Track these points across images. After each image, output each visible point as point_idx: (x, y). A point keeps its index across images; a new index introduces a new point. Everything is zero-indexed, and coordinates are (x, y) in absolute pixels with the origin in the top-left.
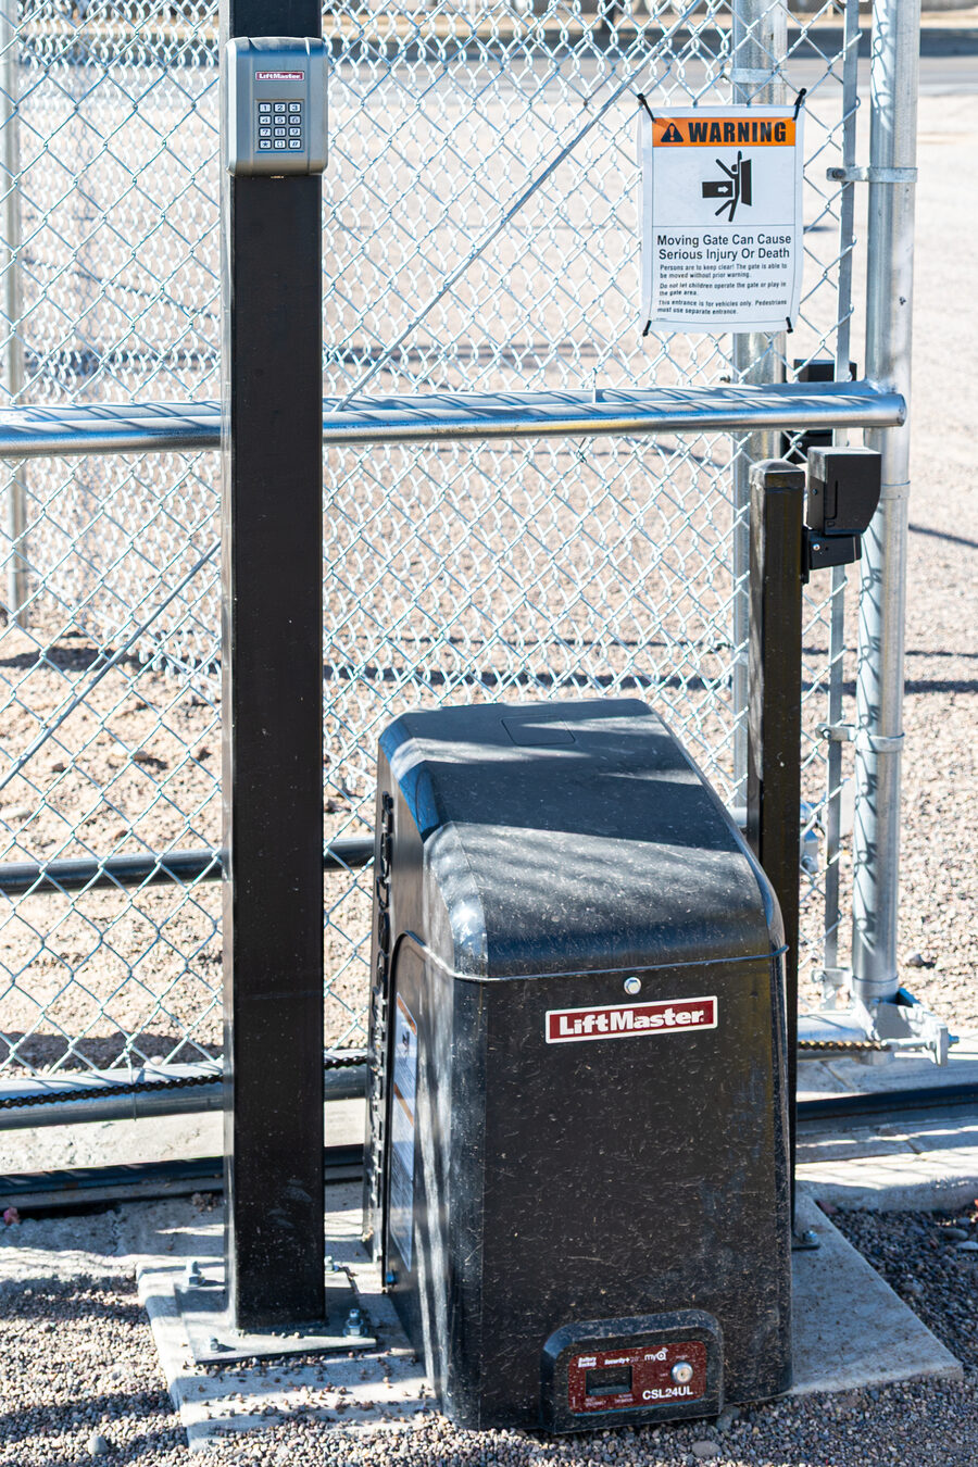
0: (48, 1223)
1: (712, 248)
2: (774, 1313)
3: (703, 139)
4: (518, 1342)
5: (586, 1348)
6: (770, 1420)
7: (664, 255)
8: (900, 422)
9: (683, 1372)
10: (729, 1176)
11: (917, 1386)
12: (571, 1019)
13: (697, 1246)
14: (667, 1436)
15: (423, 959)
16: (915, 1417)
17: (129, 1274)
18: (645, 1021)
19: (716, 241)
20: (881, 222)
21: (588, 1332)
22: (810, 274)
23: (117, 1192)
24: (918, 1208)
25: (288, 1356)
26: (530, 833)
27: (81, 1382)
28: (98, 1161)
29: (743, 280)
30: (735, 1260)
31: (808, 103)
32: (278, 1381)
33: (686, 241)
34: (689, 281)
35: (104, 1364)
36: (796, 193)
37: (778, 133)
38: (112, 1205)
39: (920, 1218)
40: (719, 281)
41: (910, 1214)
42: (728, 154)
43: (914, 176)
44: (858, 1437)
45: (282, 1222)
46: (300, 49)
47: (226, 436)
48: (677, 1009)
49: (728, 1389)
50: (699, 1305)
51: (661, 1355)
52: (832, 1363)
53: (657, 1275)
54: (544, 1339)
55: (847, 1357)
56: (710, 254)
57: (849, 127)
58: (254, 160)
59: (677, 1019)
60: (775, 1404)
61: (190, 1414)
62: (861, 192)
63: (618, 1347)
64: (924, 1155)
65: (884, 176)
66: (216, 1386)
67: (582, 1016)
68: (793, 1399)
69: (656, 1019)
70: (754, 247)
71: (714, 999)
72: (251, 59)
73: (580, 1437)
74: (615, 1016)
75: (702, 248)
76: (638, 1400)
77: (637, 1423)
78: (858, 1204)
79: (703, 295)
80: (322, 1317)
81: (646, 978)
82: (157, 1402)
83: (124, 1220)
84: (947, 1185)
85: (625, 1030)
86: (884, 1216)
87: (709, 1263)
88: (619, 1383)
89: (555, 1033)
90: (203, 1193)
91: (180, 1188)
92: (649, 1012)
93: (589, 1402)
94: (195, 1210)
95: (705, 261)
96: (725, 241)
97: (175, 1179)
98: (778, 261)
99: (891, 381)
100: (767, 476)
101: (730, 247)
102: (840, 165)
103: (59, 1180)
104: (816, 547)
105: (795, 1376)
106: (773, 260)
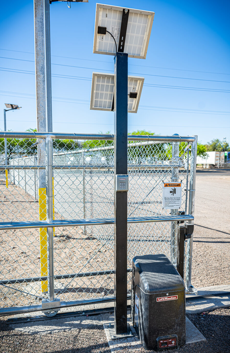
0: (92, 316)
1: (171, 199)
2: (184, 334)
3: (170, 186)
4: (153, 339)
5: (162, 340)
6: (184, 348)
7: (165, 200)
8: (193, 220)
9: (173, 342)
10: (179, 317)
11: (201, 342)
12: (160, 299)
13: (175, 326)
14: (171, 351)
15: (140, 289)
16: (202, 347)
17: (102, 324)
18: (169, 299)
19: (172, 198)
20: (191, 196)
21: (162, 338)
22: (182, 202)
23: (100, 312)
24: (195, 313)
25: (123, 338)
26: (153, 273)
27: (97, 342)
28: (99, 308)
29: (175, 203)
30: (180, 328)
31: (182, 181)
32: (122, 342)
33: (168, 198)
34: (168, 203)
35: (100, 339)
36: (181, 192)
37: (179, 185)
38: (99, 314)
39: (195, 314)
40: (172, 203)
41: (194, 314)
42: (173, 188)
43: (195, 190)
44: (195, 350)
45: (122, 321)
46: (125, 176)
47: (115, 222)
48: (173, 297)
49: (178, 344)
50: (175, 333)
51: (171, 340)
52: (190, 339)
53: (170, 330)
54: (156, 339)
55: (192, 338)
56: (171, 200)
57: (187, 184)
58: (120, 190)
59: (173, 298)
60: (184, 345)
61: (111, 347)
62: (188, 192)
63: (165, 339)
64: (195, 306)
65: (191, 190)
66: (114, 343)
67: (161, 298)
68: (186, 344)
69: (170, 298)
70: (176, 199)
71: (177, 295)
72: (119, 177)
73: (161, 351)
74: (165, 298)
75: (170, 199)
76: (168, 346)
77: (167, 349)
78: (188, 313)
79: (170, 205)
80: (127, 332)
81: (169, 293)
82: (107, 345)
83: (101, 316)
84: (199, 310)
85: (167, 300)
86: (192, 314)
87: (176, 328)
88: (165, 344)
89: (158, 300)
90: (110, 312)
91: (107, 311)
92: (169, 297)
93: (162, 347)
94: (110, 315)
95: (170, 201)
96: (173, 198)
97: (107, 310)
98: (179, 200)
99: (192, 215)
100: (180, 228)
101: (173, 199)
102: (186, 189)
103: (94, 310)
104: (186, 236)
105: (186, 341)
106: (178, 200)
